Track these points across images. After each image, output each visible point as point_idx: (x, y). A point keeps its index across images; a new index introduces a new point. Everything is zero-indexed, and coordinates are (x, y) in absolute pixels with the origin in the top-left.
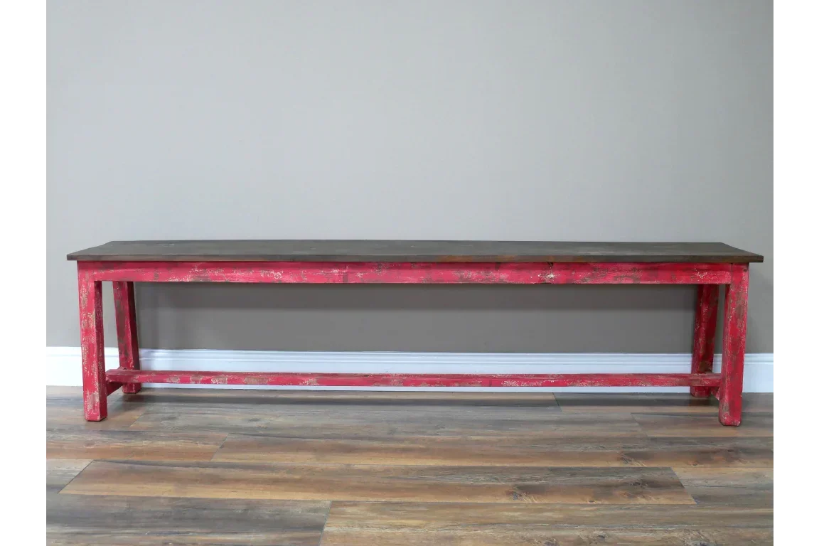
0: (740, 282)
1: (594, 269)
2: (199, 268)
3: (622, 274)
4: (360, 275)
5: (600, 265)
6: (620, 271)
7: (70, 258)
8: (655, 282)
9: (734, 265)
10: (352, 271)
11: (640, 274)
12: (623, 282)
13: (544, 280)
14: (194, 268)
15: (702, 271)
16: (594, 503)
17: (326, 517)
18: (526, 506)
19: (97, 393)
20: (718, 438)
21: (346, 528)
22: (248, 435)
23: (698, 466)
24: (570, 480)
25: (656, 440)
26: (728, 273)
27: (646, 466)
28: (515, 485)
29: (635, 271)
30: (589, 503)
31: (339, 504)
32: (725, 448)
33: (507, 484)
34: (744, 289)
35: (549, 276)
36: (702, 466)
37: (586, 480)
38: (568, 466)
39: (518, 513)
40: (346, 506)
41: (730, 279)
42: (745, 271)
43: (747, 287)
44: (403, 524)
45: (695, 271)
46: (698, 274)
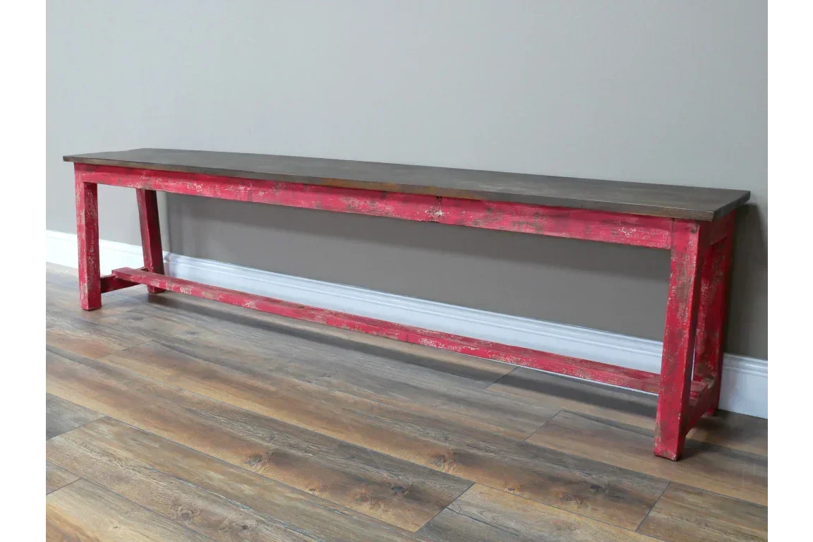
0: (685, 249)
1: (488, 209)
2: (147, 175)
3: (522, 219)
4: (261, 194)
5: (495, 206)
6: (519, 215)
7: (66, 159)
8: (563, 235)
9: (675, 223)
10: (254, 189)
11: (544, 222)
12: (523, 231)
13: (432, 218)
14: (142, 174)
15: (628, 225)
16: (311, 493)
17: (75, 428)
18: (243, 472)
19: (86, 285)
20: (613, 467)
21: (70, 442)
22: (164, 345)
23: (512, 492)
24: (339, 461)
25: (524, 448)
26: (667, 233)
27: (450, 473)
28: (277, 449)
29: (538, 216)
30: (307, 490)
31: (107, 420)
32: (595, 482)
33: (272, 446)
34: (691, 260)
35: (437, 213)
36: (518, 493)
37: (355, 467)
38: (366, 446)
39: (221, 477)
40: (108, 424)
41: (669, 241)
42: (693, 232)
43: (695, 258)
44: (114, 453)
45: (619, 225)
46: (623, 231)
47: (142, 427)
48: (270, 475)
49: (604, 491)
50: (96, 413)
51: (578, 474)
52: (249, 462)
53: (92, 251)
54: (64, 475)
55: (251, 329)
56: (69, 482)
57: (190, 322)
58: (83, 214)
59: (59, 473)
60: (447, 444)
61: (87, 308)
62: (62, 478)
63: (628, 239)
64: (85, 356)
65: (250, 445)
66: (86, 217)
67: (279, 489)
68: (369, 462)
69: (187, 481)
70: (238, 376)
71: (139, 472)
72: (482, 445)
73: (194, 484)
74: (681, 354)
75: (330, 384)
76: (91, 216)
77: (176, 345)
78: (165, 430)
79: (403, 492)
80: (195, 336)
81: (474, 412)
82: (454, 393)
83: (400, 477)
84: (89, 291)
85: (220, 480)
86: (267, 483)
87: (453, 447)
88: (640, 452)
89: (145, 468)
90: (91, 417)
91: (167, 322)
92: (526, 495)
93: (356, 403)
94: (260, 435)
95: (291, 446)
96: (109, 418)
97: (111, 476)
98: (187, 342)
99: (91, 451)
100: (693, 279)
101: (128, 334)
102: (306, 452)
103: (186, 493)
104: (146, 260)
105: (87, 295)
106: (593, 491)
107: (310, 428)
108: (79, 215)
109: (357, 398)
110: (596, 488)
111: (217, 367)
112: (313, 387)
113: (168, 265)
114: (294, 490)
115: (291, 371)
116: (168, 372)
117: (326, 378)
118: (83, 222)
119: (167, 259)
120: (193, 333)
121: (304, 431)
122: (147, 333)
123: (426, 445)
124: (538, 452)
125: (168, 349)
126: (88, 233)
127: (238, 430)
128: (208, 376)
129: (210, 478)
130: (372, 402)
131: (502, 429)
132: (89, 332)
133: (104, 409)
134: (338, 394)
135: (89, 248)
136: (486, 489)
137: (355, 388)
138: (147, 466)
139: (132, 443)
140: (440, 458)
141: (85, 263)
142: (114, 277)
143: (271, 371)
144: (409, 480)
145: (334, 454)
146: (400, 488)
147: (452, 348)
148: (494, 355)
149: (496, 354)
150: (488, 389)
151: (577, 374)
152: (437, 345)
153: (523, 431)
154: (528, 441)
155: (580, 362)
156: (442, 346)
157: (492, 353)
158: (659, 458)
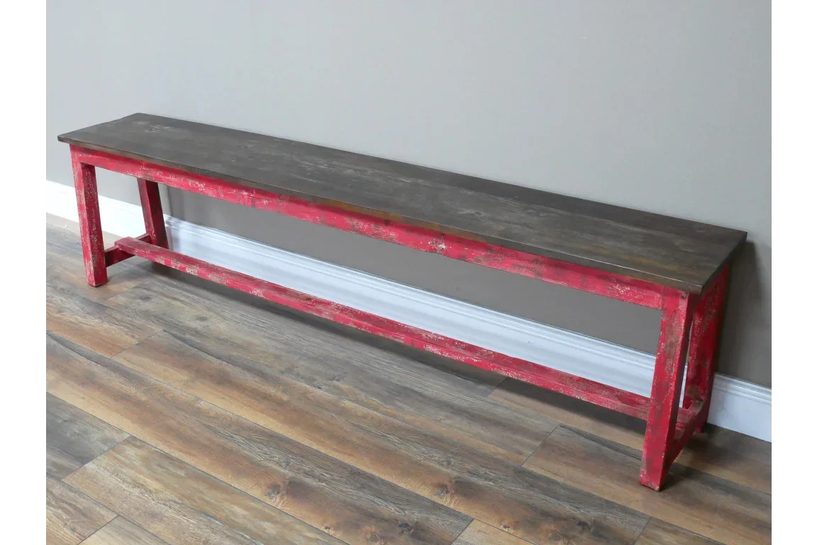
0: (675, 311)
1: (490, 249)
2: (146, 167)
3: (522, 264)
4: (265, 201)
5: (497, 248)
6: (520, 259)
7: (60, 139)
8: (562, 284)
10: (258, 196)
11: (543, 269)
12: (523, 274)
13: (436, 249)
14: (142, 165)
15: (623, 283)
16: (326, 531)
17: (105, 452)
18: (264, 507)
19: (91, 262)
20: (600, 499)
21: (102, 469)
22: (175, 336)
23: (506, 530)
24: (349, 492)
25: (521, 474)
26: (659, 295)
27: (452, 506)
28: (294, 478)
29: (537, 263)
30: (322, 529)
31: (132, 441)
32: (582, 518)
33: (289, 474)
34: (680, 322)
35: (440, 246)
36: (512, 531)
37: (365, 499)
38: (376, 474)
39: (245, 513)
40: (134, 445)
41: (660, 303)
42: (683, 297)
43: (684, 321)
44: (144, 484)
45: (614, 283)
46: (617, 287)
47: (167, 450)
48: (287, 509)
49: (589, 528)
50: (120, 431)
51: (567, 509)
52: (269, 494)
53: (94, 229)
54: (103, 512)
55: (259, 311)
56: (108, 520)
57: (198, 303)
58: (83, 194)
59: (98, 509)
60: (449, 471)
61: (94, 284)
62: (102, 515)
63: (622, 295)
64: (100, 354)
65: (268, 472)
66: (85, 197)
67: (298, 527)
68: (379, 494)
69: (214, 517)
70: (251, 381)
71: (170, 507)
72: (482, 471)
73: (221, 521)
74: (667, 402)
75: (340, 392)
76: (91, 195)
77: (188, 336)
78: (190, 454)
79: (409, 530)
80: (205, 323)
81: (477, 429)
82: (457, 402)
83: (406, 512)
84: (95, 268)
85: (244, 517)
86: (286, 520)
87: (455, 474)
88: (627, 479)
89: (175, 502)
90: (118, 438)
91: (174, 302)
92: (520, 533)
93: (365, 417)
94: (277, 459)
95: (307, 474)
96: (134, 438)
97: (145, 512)
98: (197, 333)
99: (124, 481)
100: (680, 340)
101: (139, 321)
102: (320, 480)
103: (215, 533)
104: (148, 227)
105: (92, 272)
106: (580, 528)
107: (323, 450)
108: (78, 195)
109: (365, 410)
110: (582, 524)
111: (229, 368)
112: (322, 394)
113: (170, 230)
114: (311, 528)
115: (302, 373)
116: (184, 376)
117: (335, 382)
118: (84, 202)
119: (168, 223)
120: (203, 319)
121: (317, 454)
122: (158, 318)
123: (431, 472)
124: (532, 481)
125: (180, 342)
126: (89, 212)
127: (256, 453)
128: (222, 381)
129: (234, 514)
130: (379, 415)
131: (500, 450)
132: (101, 318)
133: (129, 427)
134: (348, 404)
135: (91, 228)
136: (484, 526)
137: (362, 396)
138: (177, 500)
139: (159, 470)
140: (442, 488)
141: (88, 241)
142: (117, 249)
143: (282, 373)
144: (415, 515)
145: (346, 483)
146: (406, 525)
147: (456, 358)
148: (495, 369)
149: (498, 368)
150: (490, 396)
151: (573, 395)
152: (442, 353)
153: (520, 453)
154: (525, 466)
155: (577, 381)
156: (447, 355)
157: (494, 367)
158: (645, 489)
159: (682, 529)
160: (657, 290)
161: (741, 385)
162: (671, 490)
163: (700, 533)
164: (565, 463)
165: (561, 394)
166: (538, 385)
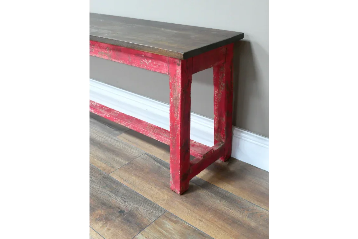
3: (102, 51)
6: (101, 48)
8: (120, 61)
9: (170, 58)
11: (111, 53)
15: (147, 58)
25: (106, 179)
26: (166, 64)
29: (108, 50)
32: (124, 208)
34: (178, 82)
41: (167, 70)
42: (178, 65)
43: (180, 81)
45: (143, 58)
46: (145, 61)
49: (124, 215)
51: (118, 201)
63: (148, 66)
100: (180, 95)
106: (118, 214)
110: (122, 212)
124: (109, 183)
147: (100, 115)
148: (116, 121)
149: (117, 120)
150: (118, 137)
151: (149, 136)
152: (95, 112)
153: (113, 167)
154: (111, 175)
155: (154, 128)
156: (97, 113)
157: (115, 119)
158: (173, 192)
159: (182, 220)
160: (164, 61)
161: (247, 134)
162: (188, 195)
163: (192, 225)
164: (135, 174)
165: (144, 135)
166: (134, 130)
